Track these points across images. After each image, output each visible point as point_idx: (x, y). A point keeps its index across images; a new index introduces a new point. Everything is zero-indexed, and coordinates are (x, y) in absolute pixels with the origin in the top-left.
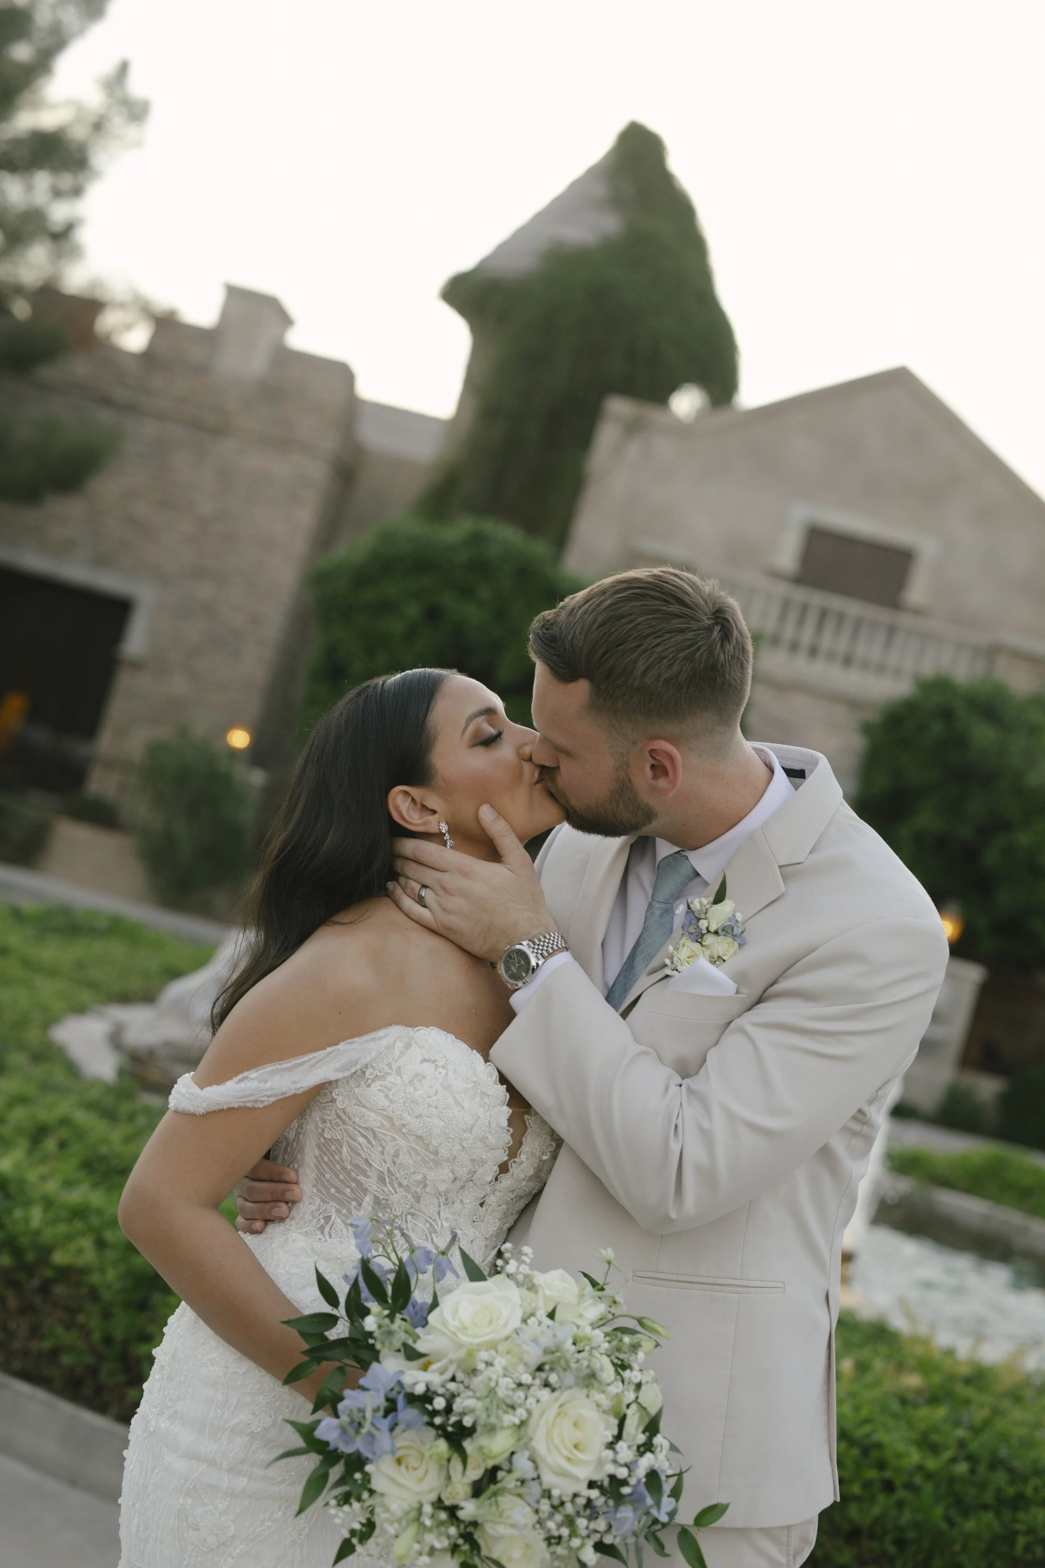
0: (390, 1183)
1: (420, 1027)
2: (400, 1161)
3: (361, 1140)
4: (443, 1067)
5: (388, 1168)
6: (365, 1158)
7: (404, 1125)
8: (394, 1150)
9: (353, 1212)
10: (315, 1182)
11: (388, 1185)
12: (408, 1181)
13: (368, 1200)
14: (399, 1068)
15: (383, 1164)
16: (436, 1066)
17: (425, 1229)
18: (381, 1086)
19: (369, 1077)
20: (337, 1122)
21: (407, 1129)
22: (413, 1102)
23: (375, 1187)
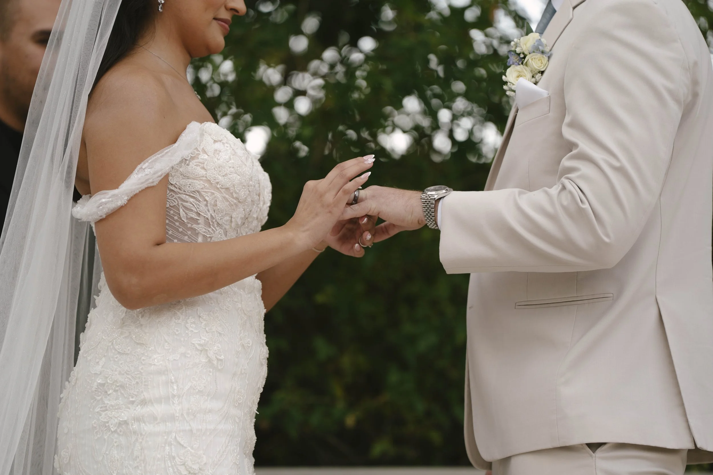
0: (212, 225)
1: (205, 123)
2: (217, 208)
3: (192, 200)
5: (211, 214)
7: (218, 183)
11: (212, 226)
14: (203, 149)
15: (207, 212)
16: (223, 143)
18: (196, 163)
19: (187, 159)
20: (171, 194)
21: (219, 185)
22: (219, 167)
23: (204, 229)
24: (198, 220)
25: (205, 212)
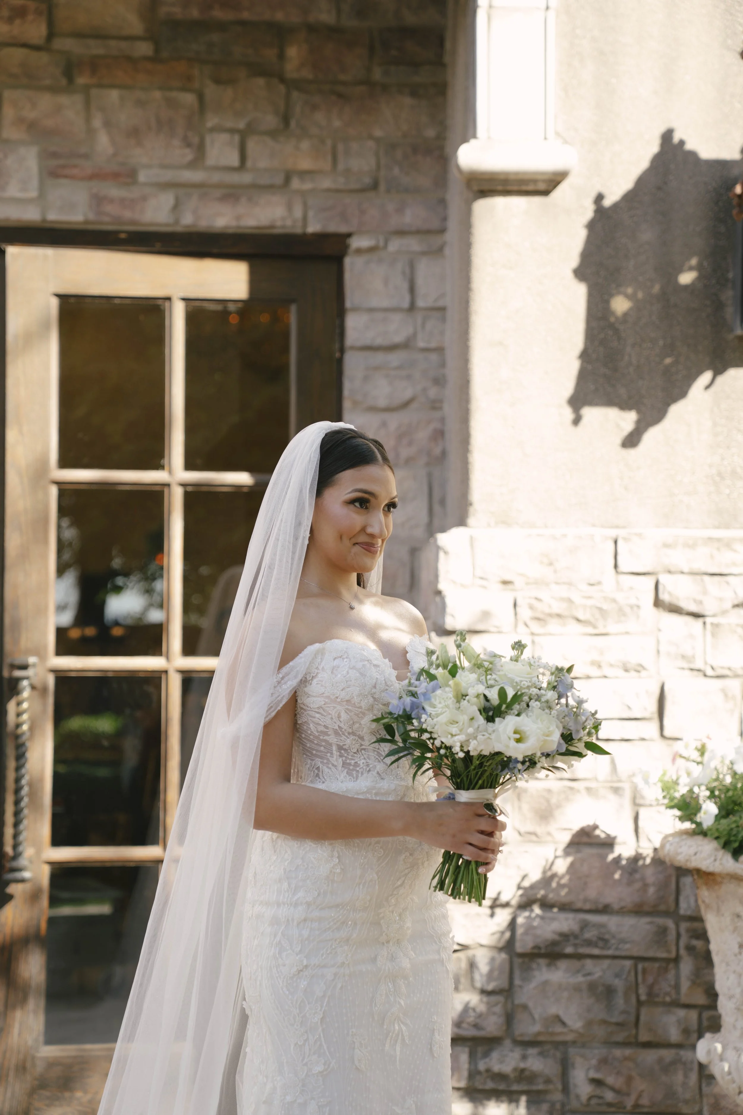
0: (342, 734)
1: (327, 641)
2: (343, 719)
3: (317, 715)
4: (347, 658)
5: (338, 726)
6: (324, 724)
7: (337, 697)
8: (337, 714)
9: (330, 760)
10: (303, 752)
11: (342, 736)
12: (352, 729)
13: (334, 748)
14: (323, 667)
15: (334, 724)
16: (343, 659)
17: (375, 756)
18: (317, 681)
19: (309, 679)
20: (302, 712)
21: (339, 699)
22: (337, 683)
23: (335, 739)
24: (328, 732)
25: (331, 724)
